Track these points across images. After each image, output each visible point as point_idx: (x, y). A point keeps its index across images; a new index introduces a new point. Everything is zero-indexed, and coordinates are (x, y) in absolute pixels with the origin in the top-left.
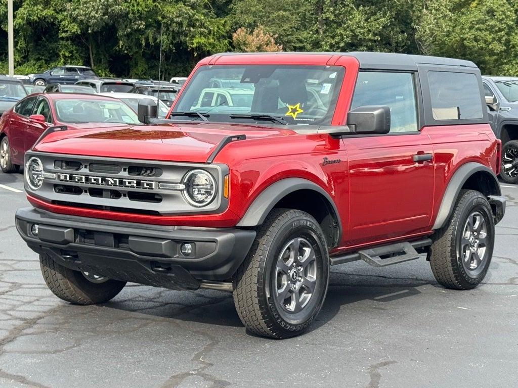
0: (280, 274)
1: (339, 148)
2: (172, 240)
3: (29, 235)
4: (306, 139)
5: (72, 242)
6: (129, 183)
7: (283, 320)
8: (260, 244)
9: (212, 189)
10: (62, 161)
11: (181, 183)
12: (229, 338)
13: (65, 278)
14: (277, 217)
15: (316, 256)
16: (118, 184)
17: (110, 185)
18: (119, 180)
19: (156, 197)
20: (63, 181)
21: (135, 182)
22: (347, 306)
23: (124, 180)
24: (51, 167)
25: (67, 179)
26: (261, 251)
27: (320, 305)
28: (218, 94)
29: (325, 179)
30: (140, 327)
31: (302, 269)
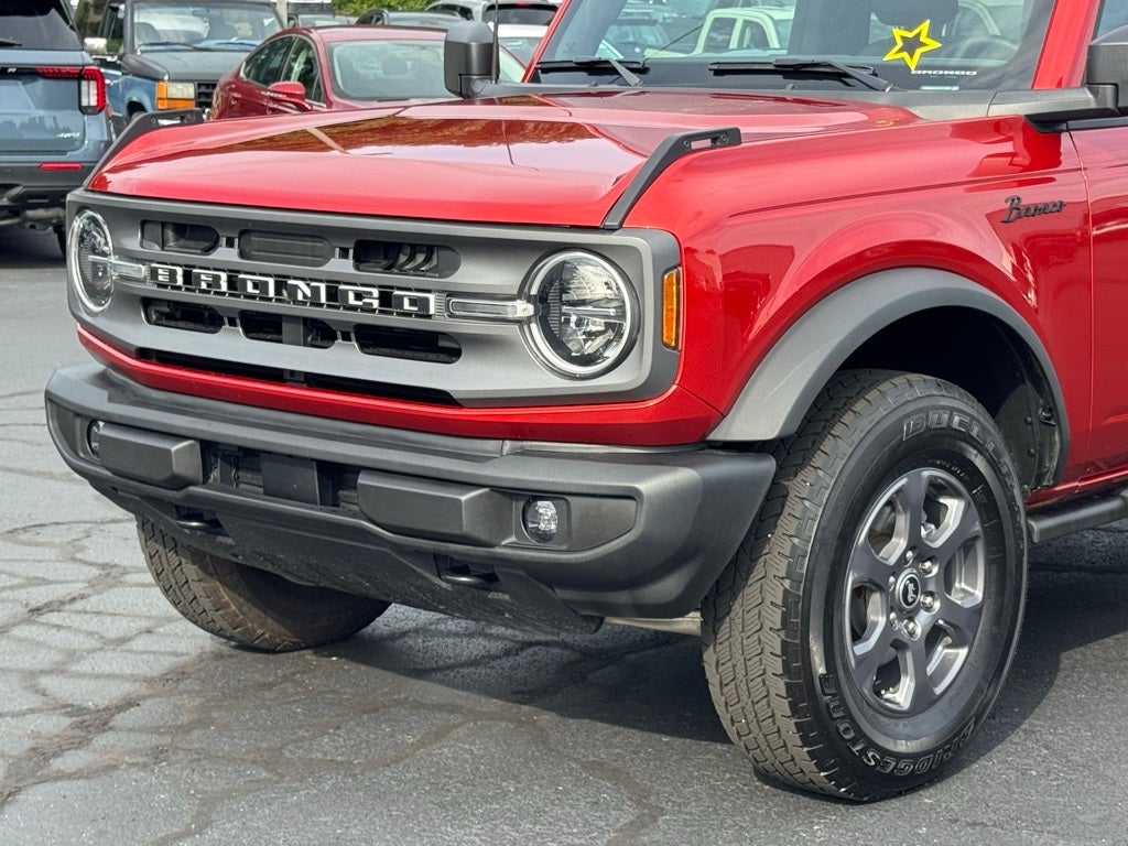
0: (860, 593)
1: (1058, 163)
2: (494, 489)
3: (82, 455)
4: (952, 136)
5: (194, 483)
6: (359, 296)
7: (871, 745)
8: (792, 495)
9: (624, 317)
10: (164, 225)
11: (519, 296)
12: (696, 793)
13: (211, 575)
14: (847, 405)
15: (982, 523)
16: (323, 299)
17: (304, 303)
18: (327, 287)
19: (442, 343)
20: (165, 286)
21: (375, 292)
22: (1083, 654)
23: (342, 287)
24: (133, 242)
25: (176, 281)
26: (796, 522)
27: (997, 683)
28: (745, 21)
29: (1005, 263)
30: (421, 744)
31: (935, 570)
